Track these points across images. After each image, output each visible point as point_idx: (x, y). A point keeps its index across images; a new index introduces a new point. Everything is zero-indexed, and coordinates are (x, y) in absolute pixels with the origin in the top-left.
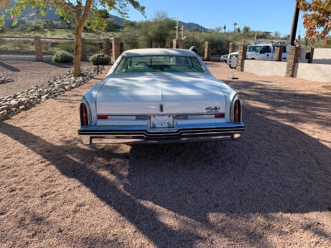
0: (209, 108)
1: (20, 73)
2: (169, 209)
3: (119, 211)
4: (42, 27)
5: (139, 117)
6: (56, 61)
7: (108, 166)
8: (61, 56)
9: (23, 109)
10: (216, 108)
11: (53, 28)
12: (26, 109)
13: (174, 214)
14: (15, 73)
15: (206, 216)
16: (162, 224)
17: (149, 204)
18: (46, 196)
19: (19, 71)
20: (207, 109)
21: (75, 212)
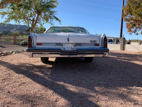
0: (92, 41)
1: (5, 49)
2: (73, 85)
3: (45, 85)
4: (18, 34)
5: (57, 44)
6: (22, 44)
7: (41, 71)
8: (24, 42)
9: (3, 55)
10: (95, 41)
11: (22, 34)
12: (5, 55)
13: (75, 87)
14: (3, 48)
15: (93, 88)
16: (69, 90)
17: (62, 83)
18: (5, 80)
19: (5, 48)
20: (90, 41)
21: (20, 85)
